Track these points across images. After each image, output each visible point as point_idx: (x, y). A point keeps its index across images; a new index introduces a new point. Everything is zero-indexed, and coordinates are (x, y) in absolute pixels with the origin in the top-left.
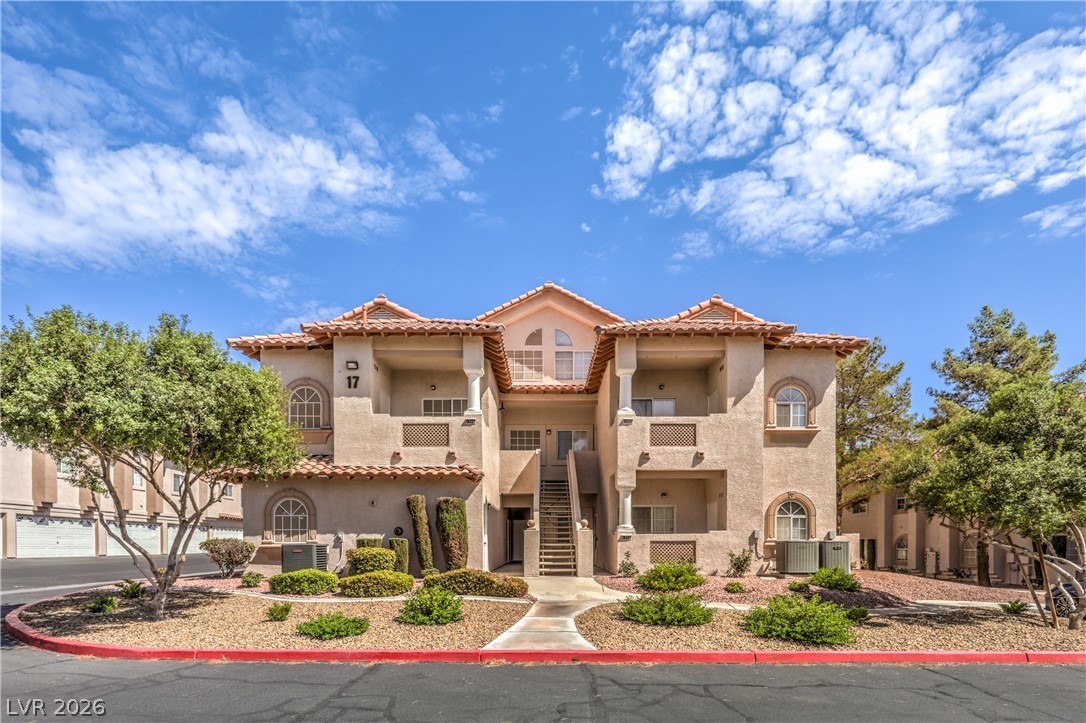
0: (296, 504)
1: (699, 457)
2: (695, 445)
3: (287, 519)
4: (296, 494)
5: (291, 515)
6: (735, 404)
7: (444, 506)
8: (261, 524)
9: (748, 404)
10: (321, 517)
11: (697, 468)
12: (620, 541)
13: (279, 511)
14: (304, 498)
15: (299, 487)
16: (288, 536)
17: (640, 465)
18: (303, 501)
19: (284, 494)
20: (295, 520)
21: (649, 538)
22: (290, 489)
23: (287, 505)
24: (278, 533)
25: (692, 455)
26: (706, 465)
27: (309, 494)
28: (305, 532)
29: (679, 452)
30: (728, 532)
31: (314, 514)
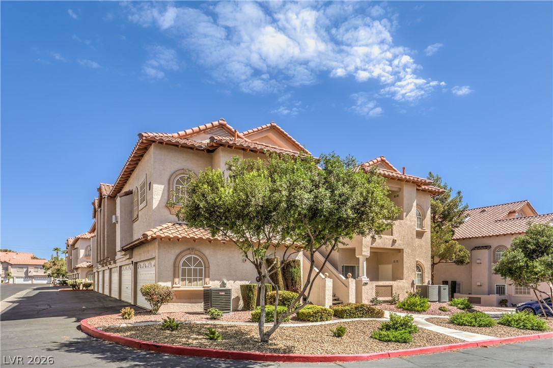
0: (196, 260)
1: (394, 242)
2: (392, 235)
3: (190, 270)
4: (197, 252)
5: (192, 267)
6: (406, 216)
7: (292, 264)
8: (171, 274)
9: (410, 216)
10: (213, 269)
11: (393, 247)
12: (363, 285)
13: (184, 264)
14: (202, 255)
15: (198, 247)
16: (190, 282)
17: (372, 244)
18: (201, 258)
19: (188, 252)
20: (195, 270)
21: (375, 283)
22: (193, 249)
23: (189, 259)
24: (183, 280)
25: (391, 241)
26: (396, 246)
27: (204, 253)
28: (202, 279)
29: (386, 238)
30: (404, 281)
31: (207, 267)
